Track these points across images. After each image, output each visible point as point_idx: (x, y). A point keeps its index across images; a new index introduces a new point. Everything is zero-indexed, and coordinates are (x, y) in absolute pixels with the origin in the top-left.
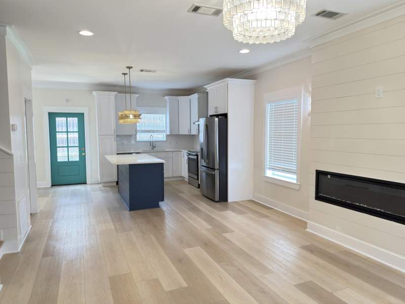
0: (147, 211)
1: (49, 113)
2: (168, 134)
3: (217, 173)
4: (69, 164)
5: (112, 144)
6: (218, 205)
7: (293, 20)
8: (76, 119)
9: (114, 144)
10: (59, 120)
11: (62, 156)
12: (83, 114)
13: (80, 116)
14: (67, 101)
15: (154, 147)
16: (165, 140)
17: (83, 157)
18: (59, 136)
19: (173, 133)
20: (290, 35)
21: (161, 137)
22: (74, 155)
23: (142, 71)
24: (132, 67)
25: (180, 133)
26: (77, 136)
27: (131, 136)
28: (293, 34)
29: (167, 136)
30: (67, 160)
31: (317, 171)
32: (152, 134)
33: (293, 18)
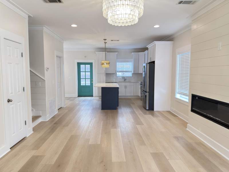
0: (109, 111)
1: (78, 63)
2: (133, 73)
3: (147, 94)
4: (85, 87)
5: (104, 77)
6: (148, 112)
7: (137, 15)
8: (89, 66)
9: (105, 77)
10: (82, 66)
11: (83, 83)
12: (92, 63)
13: (91, 64)
14: (85, 57)
15: (125, 80)
16: (131, 76)
17: (92, 84)
18: (82, 73)
19: (135, 72)
20: (136, 23)
21: (130, 74)
22: (88, 83)
23: (112, 41)
24: (106, 39)
25: (139, 73)
26: (90, 74)
27: (114, 74)
28: (137, 22)
29: (133, 74)
30: (85, 85)
31: (192, 94)
32: (124, 73)
33: (138, 14)
